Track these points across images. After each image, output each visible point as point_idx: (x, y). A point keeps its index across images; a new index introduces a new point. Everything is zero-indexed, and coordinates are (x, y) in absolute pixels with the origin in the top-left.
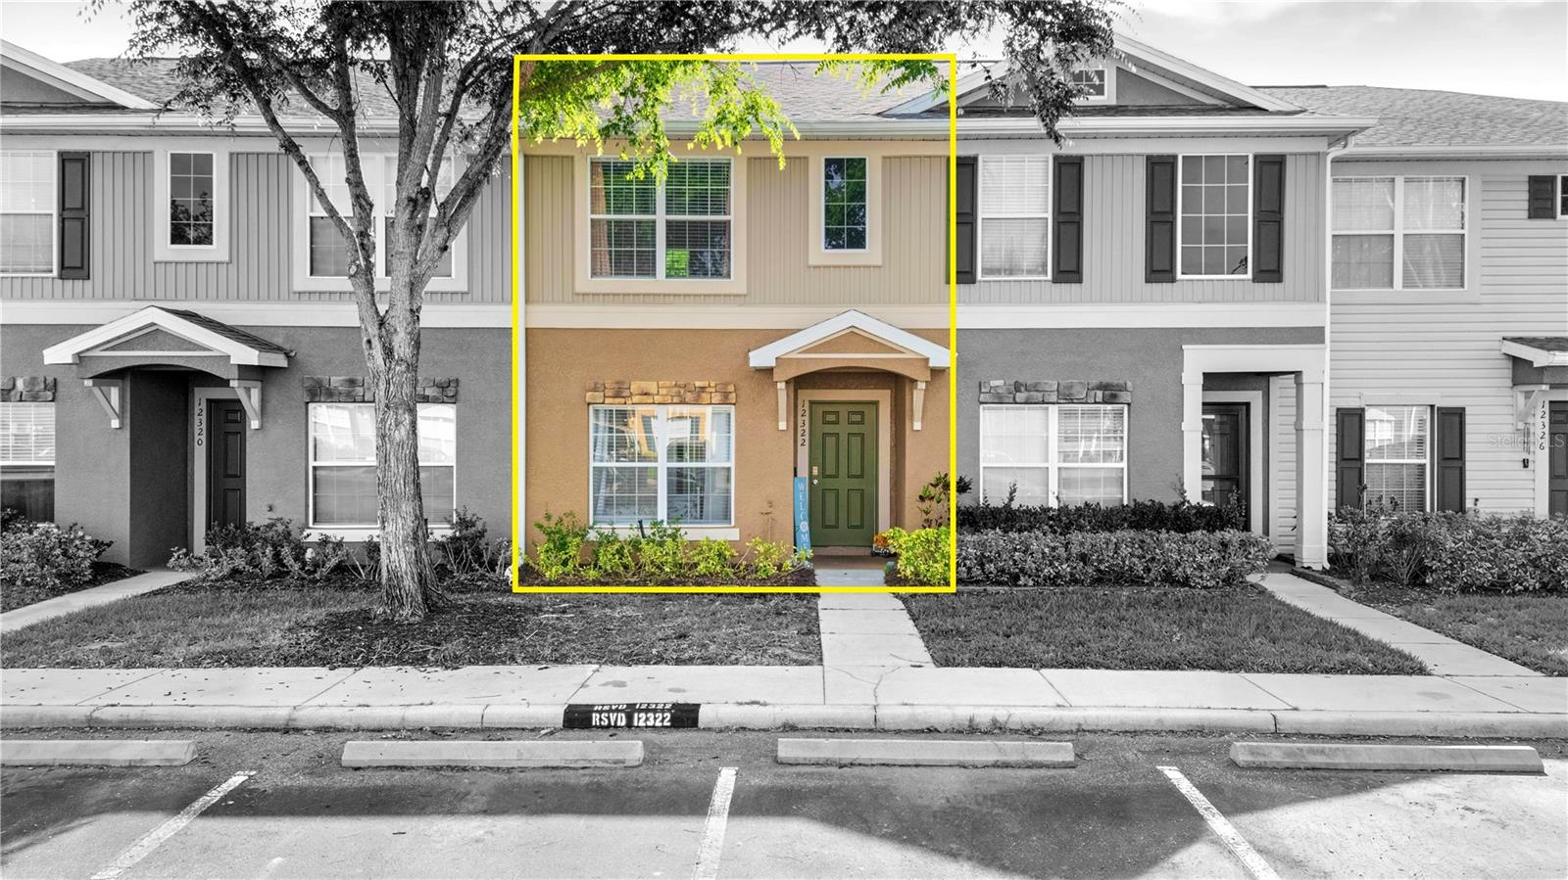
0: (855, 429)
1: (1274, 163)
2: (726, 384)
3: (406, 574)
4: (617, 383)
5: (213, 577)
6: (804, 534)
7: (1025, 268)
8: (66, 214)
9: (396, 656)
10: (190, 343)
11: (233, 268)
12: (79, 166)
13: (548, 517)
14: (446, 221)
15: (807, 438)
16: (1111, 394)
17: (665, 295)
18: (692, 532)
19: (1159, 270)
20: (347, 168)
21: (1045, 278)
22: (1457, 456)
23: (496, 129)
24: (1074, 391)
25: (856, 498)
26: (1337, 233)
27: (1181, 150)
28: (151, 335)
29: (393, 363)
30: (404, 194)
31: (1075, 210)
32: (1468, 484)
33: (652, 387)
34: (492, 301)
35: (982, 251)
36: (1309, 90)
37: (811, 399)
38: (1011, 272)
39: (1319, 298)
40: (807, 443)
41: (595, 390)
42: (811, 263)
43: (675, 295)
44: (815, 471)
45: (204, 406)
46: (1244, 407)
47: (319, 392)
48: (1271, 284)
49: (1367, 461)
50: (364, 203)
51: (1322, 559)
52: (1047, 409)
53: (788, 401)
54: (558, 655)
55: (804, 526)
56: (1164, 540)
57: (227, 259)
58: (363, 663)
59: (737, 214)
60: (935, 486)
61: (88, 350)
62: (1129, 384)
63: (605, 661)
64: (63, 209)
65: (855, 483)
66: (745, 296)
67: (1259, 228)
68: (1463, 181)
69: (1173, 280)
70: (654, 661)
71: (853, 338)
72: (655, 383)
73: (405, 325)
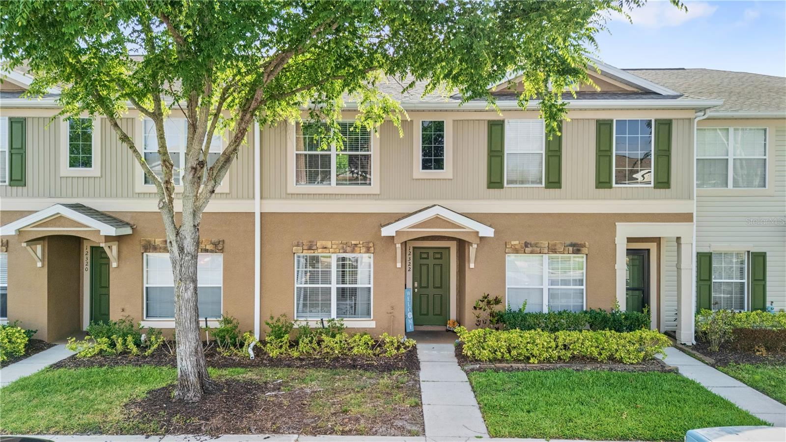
0: (437, 262)
1: (666, 124)
2: (369, 243)
3: (191, 373)
4: (310, 242)
5: (89, 355)
6: (410, 319)
7: (530, 180)
8: (13, 151)
9: (184, 427)
10: (79, 223)
11: (103, 180)
12: (20, 125)
13: (272, 318)
14: (214, 177)
15: (411, 267)
16: (577, 249)
17: (335, 194)
18: (350, 323)
19: (603, 183)
20: (159, 145)
21: (541, 186)
22: (762, 278)
23: (241, 128)
24: (557, 247)
25: (438, 298)
26: (699, 158)
27: (615, 117)
28: (58, 219)
29: (184, 256)
30: (189, 165)
31: (557, 149)
32: (768, 294)
33: (329, 244)
34: (243, 198)
35: (507, 171)
36: (676, 71)
37: (414, 246)
38: (522, 182)
39: (690, 198)
40: (411, 269)
41: (298, 245)
42: (414, 177)
43: (341, 195)
44: (416, 285)
45: (89, 250)
46: (647, 251)
47: (149, 247)
48: (664, 190)
49: (713, 281)
50: (168, 164)
51: (692, 339)
52: (542, 256)
53: (402, 252)
54: (275, 427)
55: (410, 315)
56: (609, 337)
57: (99, 175)
58: (165, 432)
59: (374, 151)
60: (482, 301)
61: (24, 227)
62: (587, 244)
63: (302, 432)
64: (12, 148)
65: (437, 291)
66: (378, 195)
67: (658, 159)
68: (765, 130)
69: (611, 187)
70: (329, 432)
71: (437, 221)
72: (330, 242)
73: (190, 234)
